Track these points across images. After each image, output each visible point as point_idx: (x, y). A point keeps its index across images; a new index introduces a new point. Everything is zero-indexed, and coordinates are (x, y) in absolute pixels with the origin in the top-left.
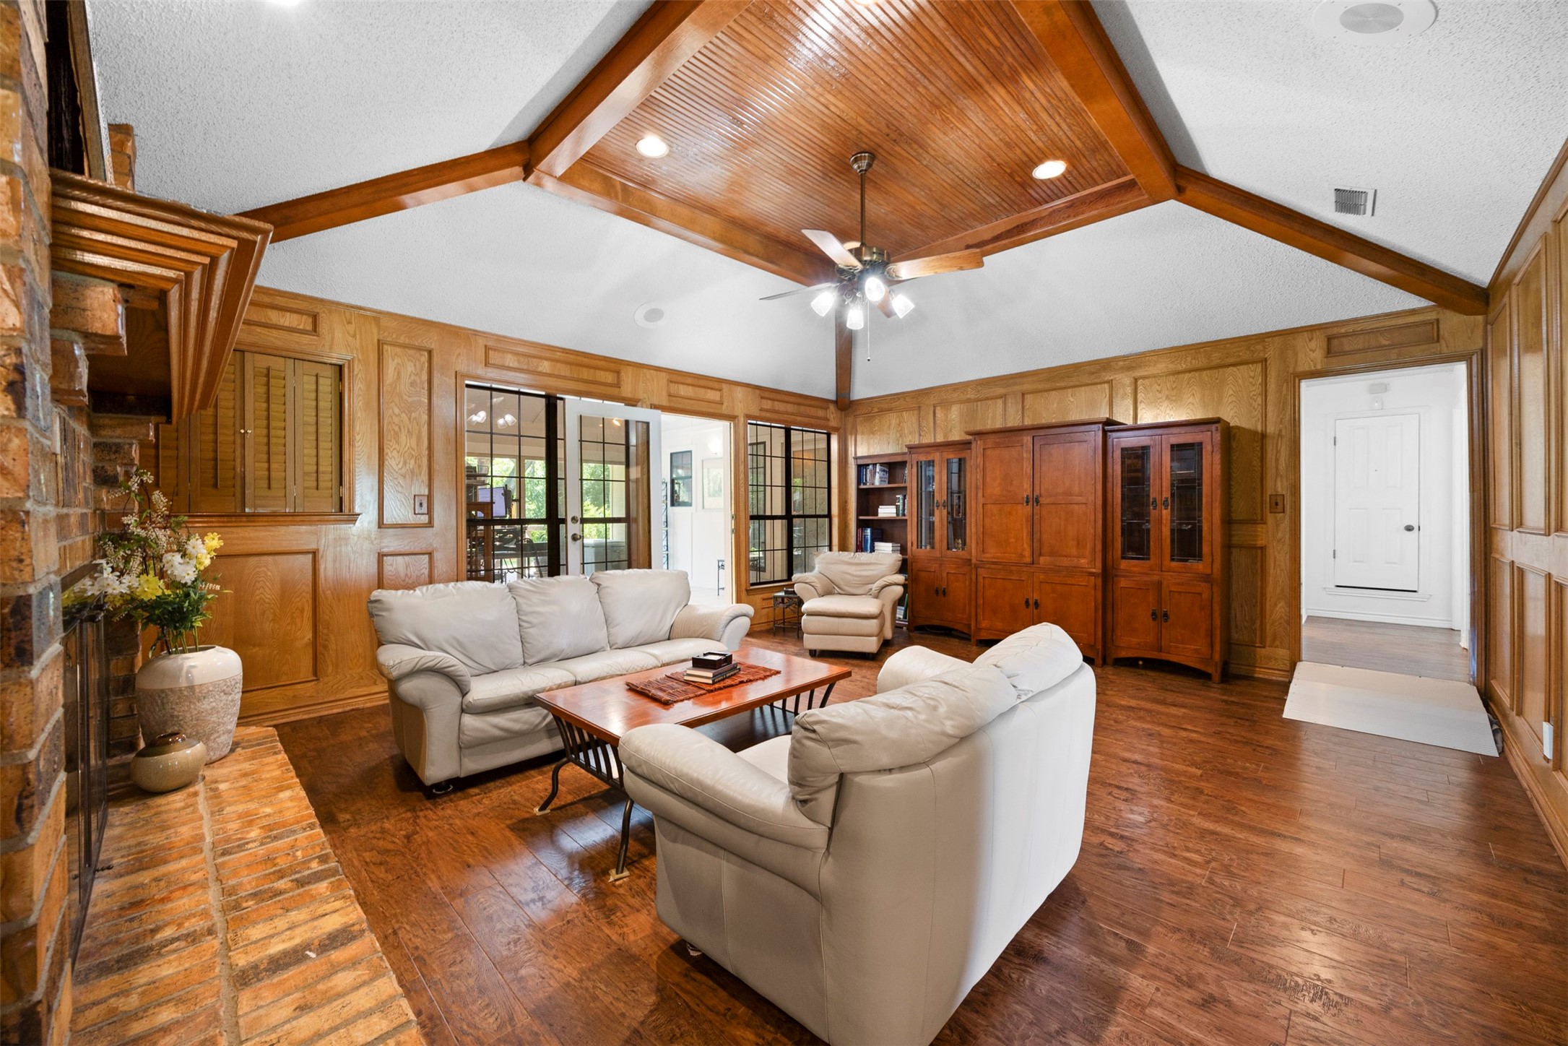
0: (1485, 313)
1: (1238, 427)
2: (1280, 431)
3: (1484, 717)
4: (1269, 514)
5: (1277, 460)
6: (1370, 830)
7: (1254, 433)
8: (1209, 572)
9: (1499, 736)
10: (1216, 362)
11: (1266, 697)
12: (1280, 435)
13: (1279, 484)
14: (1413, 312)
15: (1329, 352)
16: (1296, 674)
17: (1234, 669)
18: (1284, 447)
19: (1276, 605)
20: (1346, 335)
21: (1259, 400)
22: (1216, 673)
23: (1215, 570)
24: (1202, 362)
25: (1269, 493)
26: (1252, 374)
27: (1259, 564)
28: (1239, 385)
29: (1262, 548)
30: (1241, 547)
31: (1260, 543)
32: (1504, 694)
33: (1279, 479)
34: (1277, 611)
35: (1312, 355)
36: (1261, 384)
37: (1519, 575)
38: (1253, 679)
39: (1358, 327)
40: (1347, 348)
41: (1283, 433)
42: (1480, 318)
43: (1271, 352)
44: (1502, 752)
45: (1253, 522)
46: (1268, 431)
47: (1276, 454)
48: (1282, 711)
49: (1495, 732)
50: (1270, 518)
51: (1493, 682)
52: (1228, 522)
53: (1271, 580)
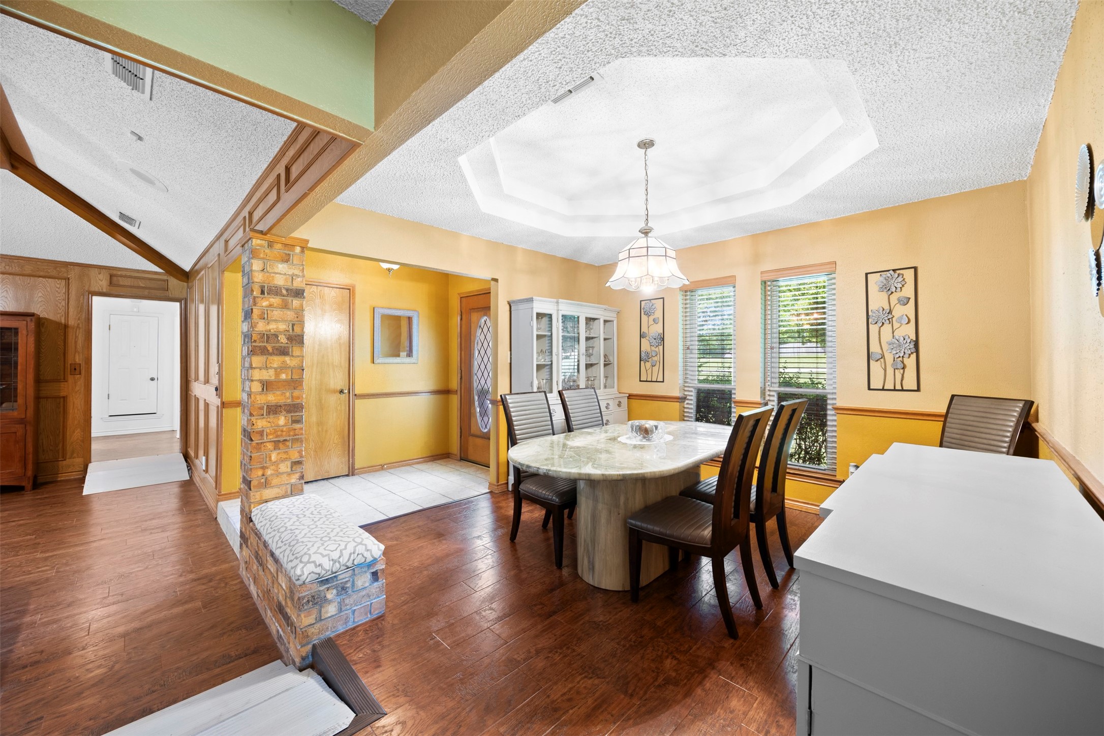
0: (187, 282)
1: (45, 319)
2: (78, 324)
3: (185, 464)
4: (69, 376)
5: (76, 342)
6: (137, 522)
7: (58, 324)
8: (23, 416)
9: (190, 472)
10: (28, 271)
11: (69, 488)
12: (78, 327)
13: (77, 357)
14: (156, 273)
15: (111, 283)
16: (89, 470)
17: (41, 480)
18: (81, 335)
19: (74, 432)
20: (121, 276)
21: (63, 303)
22: (27, 484)
23: (28, 415)
24: (16, 269)
25: (70, 362)
26: (58, 286)
27: (62, 408)
28: (47, 291)
29: (64, 397)
30: (47, 398)
31: (62, 394)
32: (192, 453)
33: (77, 354)
34: (74, 435)
35: (101, 283)
36: (65, 293)
37: (197, 400)
38: (56, 482)
39: (128, 274)
40: (121, 283)
41: (80, 326)
42: (185, 284)
43: (73, 274)
44: (191, 477)
45: (58, 381)
46: (70, 323)
47: (75, 339)
48: (82, 492)
49: (188, 470)
50: (70, 379)
51: (189, 450)
52: (39, 381)
53: (70, 417)
